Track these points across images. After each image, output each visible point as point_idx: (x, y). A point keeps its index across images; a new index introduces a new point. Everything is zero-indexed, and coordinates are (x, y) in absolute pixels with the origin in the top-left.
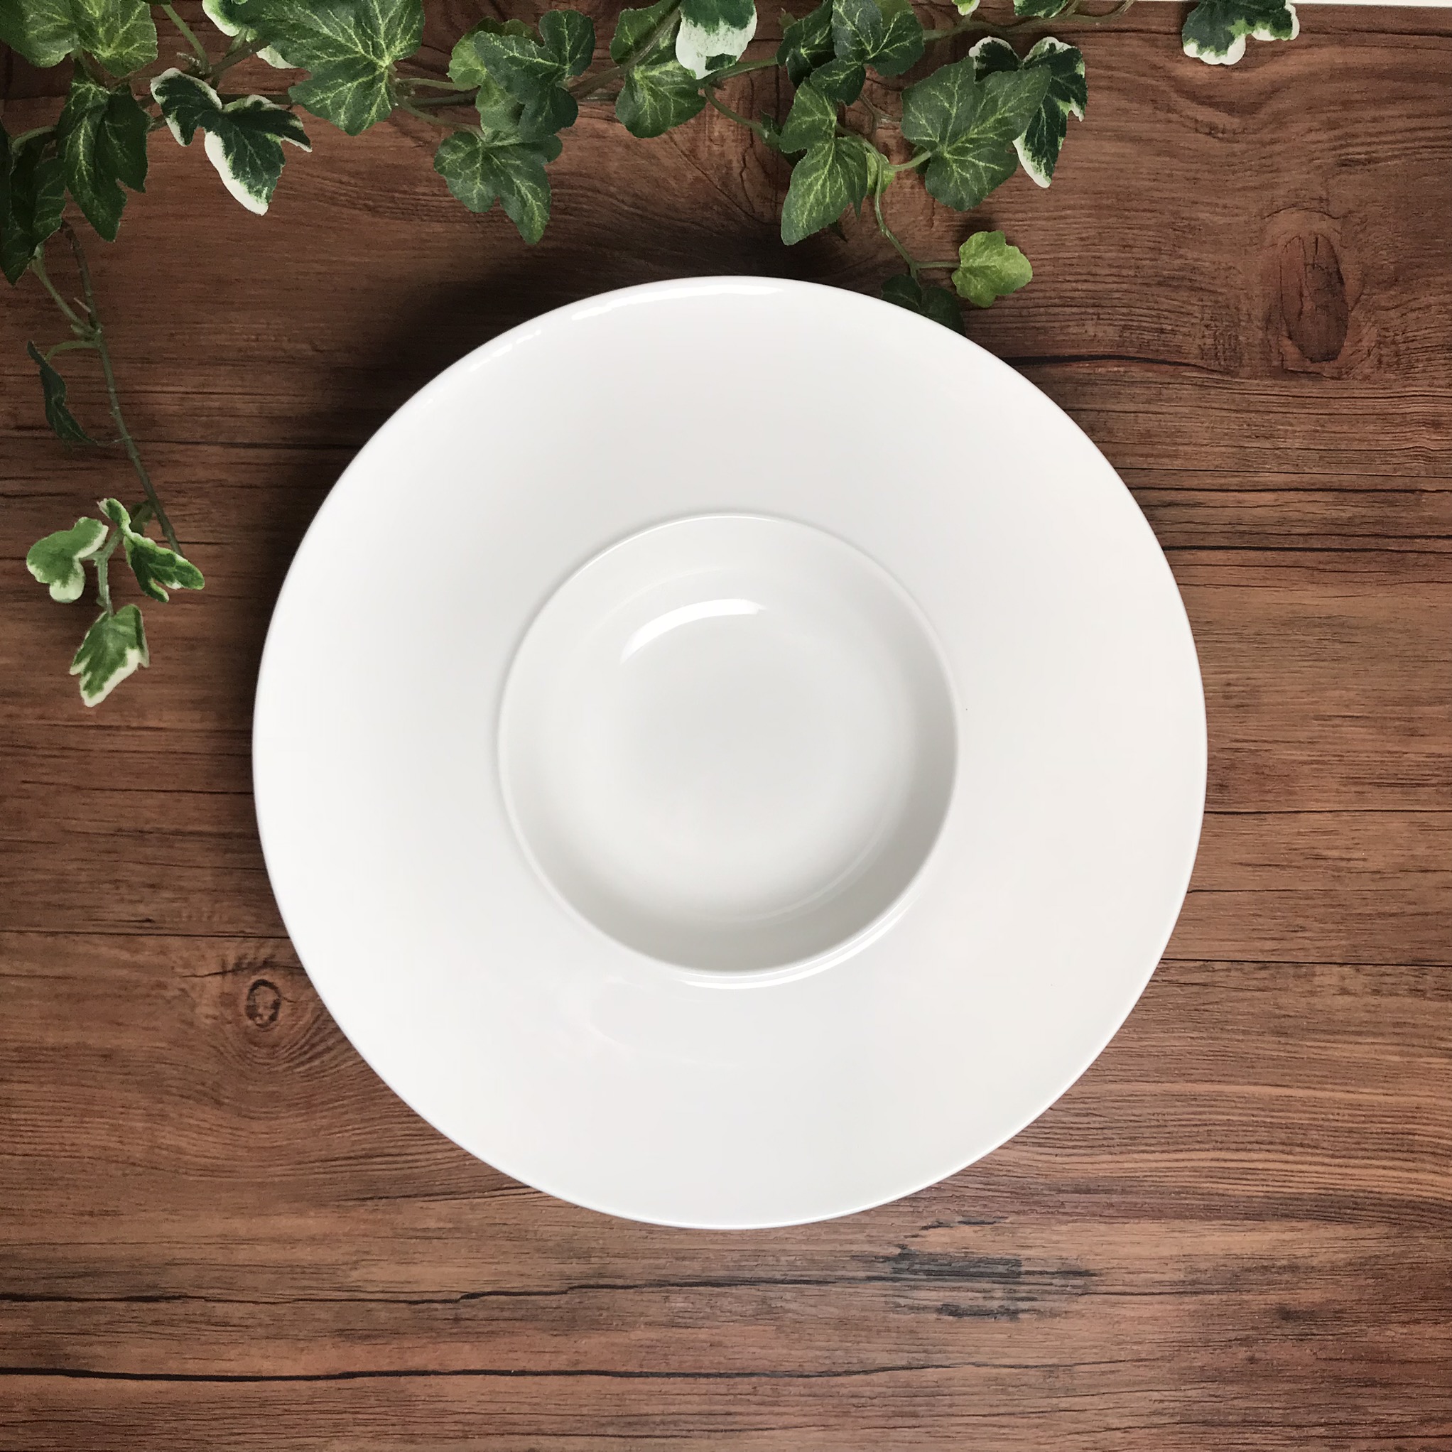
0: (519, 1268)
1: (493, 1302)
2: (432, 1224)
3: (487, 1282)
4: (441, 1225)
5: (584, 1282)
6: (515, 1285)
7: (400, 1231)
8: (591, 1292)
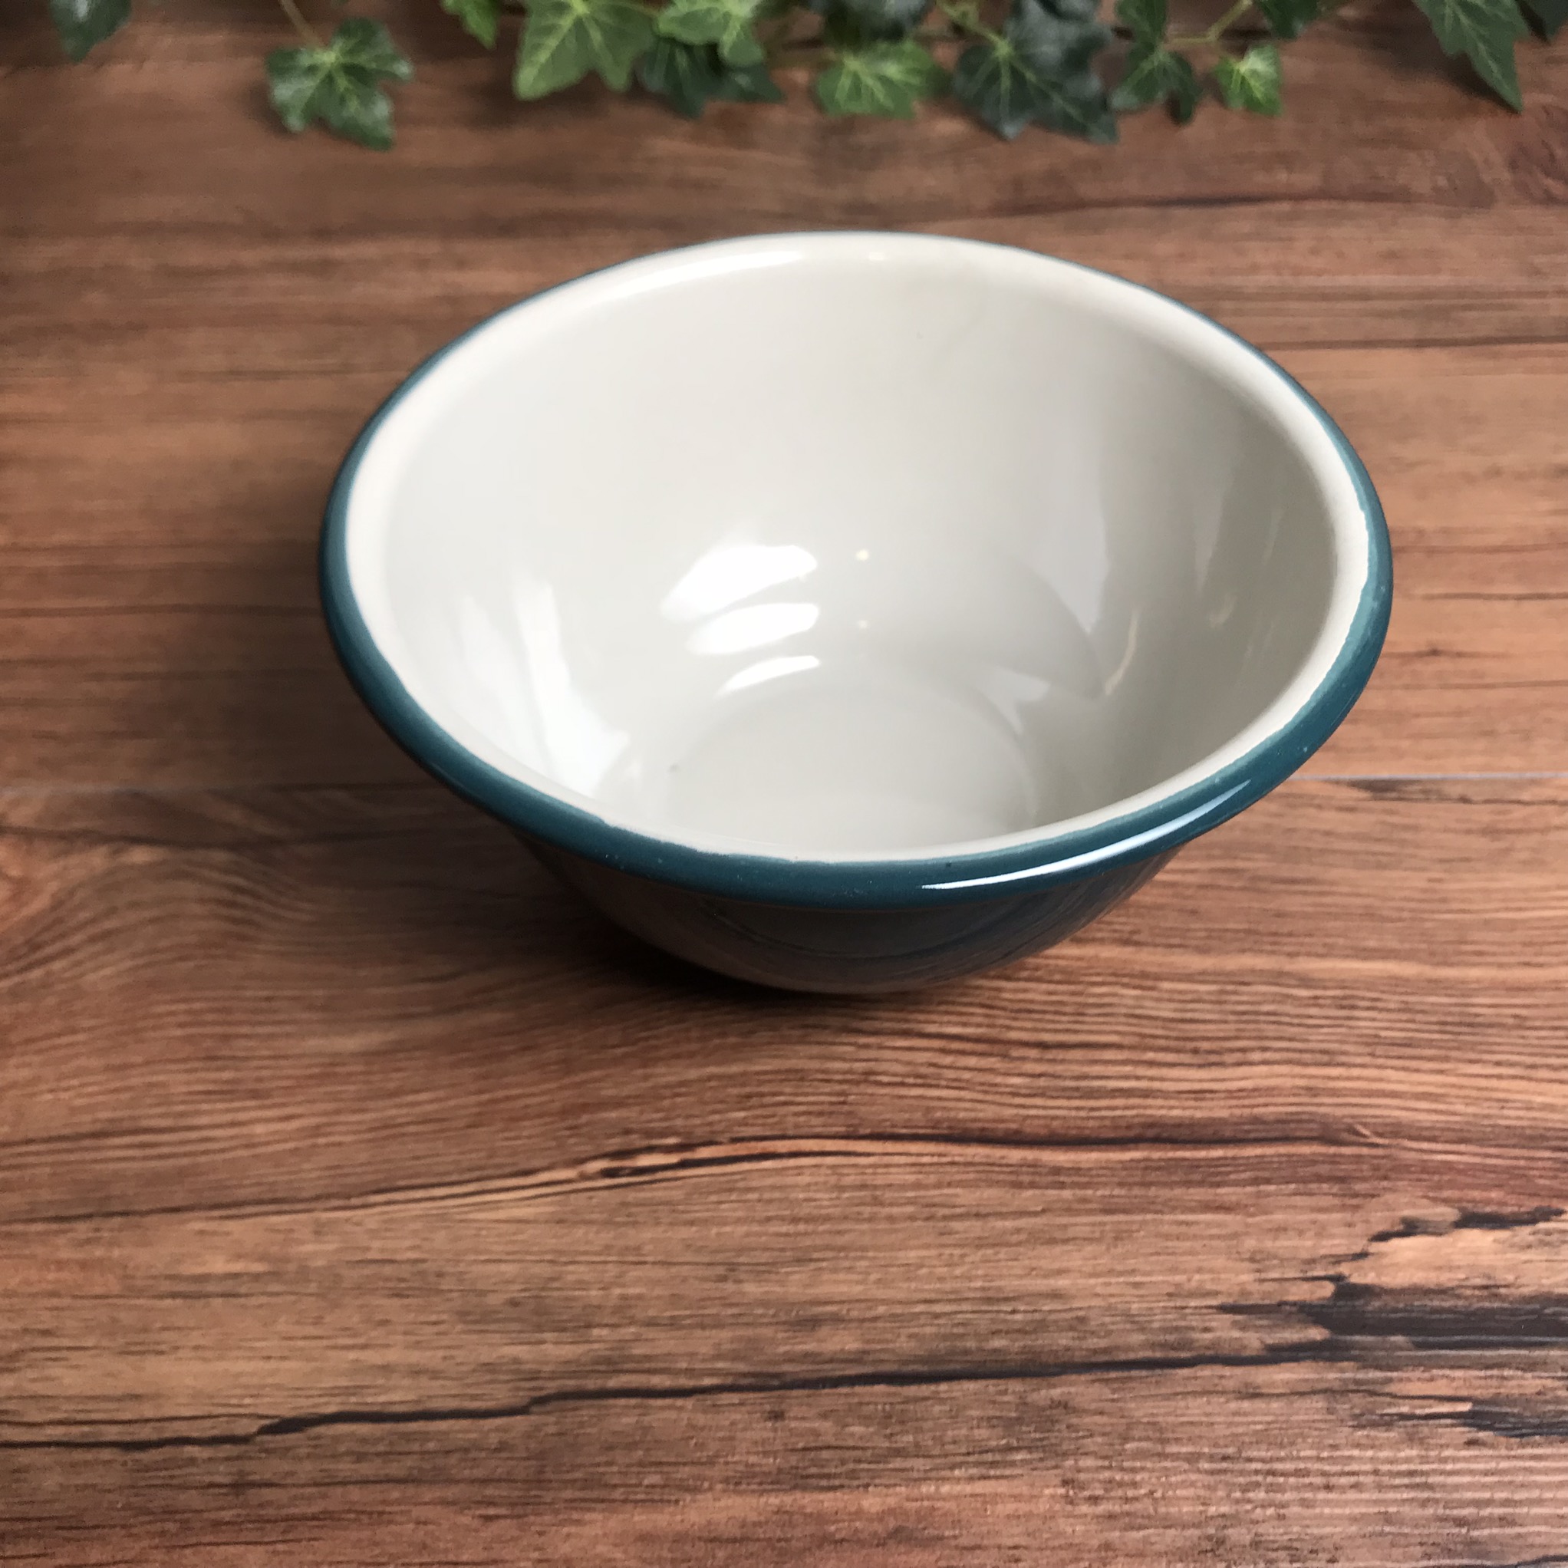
0: (415, 1357)
1: (337, 1439)
2: (218, 1265)
3: (333, 1392)
4: (238, 1267)
5: (571, 1384)
6: (399, 1395)
7: (139, 1283)
8: (586, 1411)
